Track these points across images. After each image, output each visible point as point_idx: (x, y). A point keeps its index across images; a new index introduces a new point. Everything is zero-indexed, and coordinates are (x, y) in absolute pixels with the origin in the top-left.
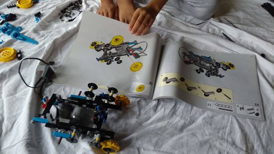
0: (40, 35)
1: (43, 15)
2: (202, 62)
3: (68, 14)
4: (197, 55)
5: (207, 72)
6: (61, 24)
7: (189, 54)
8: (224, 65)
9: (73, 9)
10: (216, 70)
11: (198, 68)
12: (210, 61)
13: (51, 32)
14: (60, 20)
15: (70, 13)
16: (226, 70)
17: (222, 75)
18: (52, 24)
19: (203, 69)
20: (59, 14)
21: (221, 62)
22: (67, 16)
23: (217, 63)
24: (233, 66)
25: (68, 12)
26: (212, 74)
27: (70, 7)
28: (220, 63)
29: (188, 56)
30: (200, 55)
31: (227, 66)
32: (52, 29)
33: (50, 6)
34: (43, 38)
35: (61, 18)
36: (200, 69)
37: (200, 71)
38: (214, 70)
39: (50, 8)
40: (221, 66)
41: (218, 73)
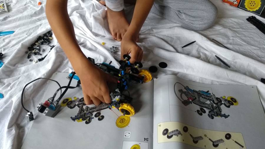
0: (4, 84)
1: (6, 56)
2: (202, 100)
3: (37, 51)
4: (194, 91)
5: (209, 112)
6: (30, 65)
7: (185, 90)
8: (226, 100)
9: (42, 43)
10: (219, 108)
11: (198, 108)
12: (209, 97)
13: (19, 78)
14: (27, 61)
15: (39, 50)
16: (229, 107)
17: (227, 114)
18: (19, 68)
19: (204, 108)
20: (26, 52)
21: (222, 97)
22: (35, 54)
23: (217, 99)
24: (235, 101)
25: (37, 49)
26: (216, 114)
27: (39, 42)
28: (221, 99)
29: (185, 93)
30: (197, 90)
31: (229, 101)
32: (20, 74)
33: (13, 42)
34: (9, 88)
35: (29, 57)
36: (201, 109)
37: (201, 112)
38: (216, 108)
39: (13, 46)
40: (223, 102)
41: (221, 112)
